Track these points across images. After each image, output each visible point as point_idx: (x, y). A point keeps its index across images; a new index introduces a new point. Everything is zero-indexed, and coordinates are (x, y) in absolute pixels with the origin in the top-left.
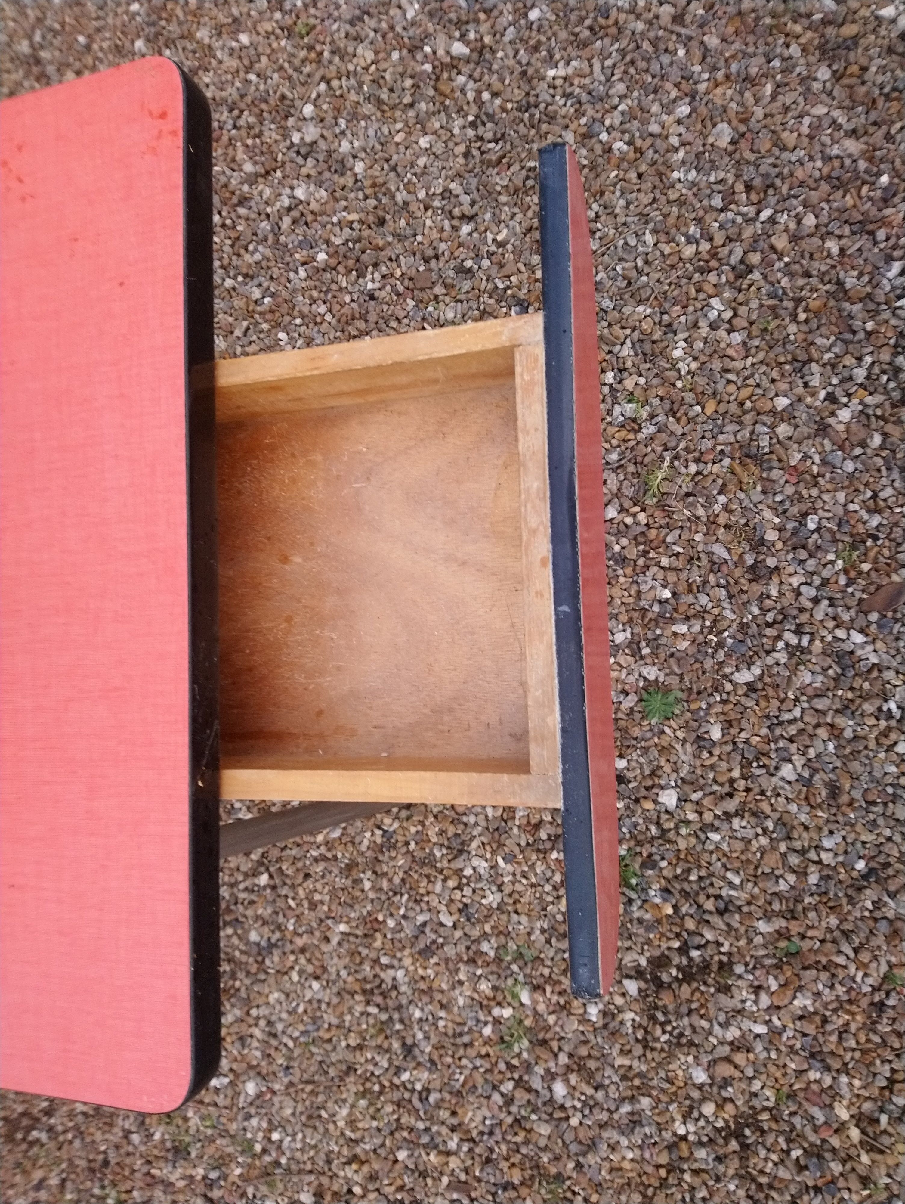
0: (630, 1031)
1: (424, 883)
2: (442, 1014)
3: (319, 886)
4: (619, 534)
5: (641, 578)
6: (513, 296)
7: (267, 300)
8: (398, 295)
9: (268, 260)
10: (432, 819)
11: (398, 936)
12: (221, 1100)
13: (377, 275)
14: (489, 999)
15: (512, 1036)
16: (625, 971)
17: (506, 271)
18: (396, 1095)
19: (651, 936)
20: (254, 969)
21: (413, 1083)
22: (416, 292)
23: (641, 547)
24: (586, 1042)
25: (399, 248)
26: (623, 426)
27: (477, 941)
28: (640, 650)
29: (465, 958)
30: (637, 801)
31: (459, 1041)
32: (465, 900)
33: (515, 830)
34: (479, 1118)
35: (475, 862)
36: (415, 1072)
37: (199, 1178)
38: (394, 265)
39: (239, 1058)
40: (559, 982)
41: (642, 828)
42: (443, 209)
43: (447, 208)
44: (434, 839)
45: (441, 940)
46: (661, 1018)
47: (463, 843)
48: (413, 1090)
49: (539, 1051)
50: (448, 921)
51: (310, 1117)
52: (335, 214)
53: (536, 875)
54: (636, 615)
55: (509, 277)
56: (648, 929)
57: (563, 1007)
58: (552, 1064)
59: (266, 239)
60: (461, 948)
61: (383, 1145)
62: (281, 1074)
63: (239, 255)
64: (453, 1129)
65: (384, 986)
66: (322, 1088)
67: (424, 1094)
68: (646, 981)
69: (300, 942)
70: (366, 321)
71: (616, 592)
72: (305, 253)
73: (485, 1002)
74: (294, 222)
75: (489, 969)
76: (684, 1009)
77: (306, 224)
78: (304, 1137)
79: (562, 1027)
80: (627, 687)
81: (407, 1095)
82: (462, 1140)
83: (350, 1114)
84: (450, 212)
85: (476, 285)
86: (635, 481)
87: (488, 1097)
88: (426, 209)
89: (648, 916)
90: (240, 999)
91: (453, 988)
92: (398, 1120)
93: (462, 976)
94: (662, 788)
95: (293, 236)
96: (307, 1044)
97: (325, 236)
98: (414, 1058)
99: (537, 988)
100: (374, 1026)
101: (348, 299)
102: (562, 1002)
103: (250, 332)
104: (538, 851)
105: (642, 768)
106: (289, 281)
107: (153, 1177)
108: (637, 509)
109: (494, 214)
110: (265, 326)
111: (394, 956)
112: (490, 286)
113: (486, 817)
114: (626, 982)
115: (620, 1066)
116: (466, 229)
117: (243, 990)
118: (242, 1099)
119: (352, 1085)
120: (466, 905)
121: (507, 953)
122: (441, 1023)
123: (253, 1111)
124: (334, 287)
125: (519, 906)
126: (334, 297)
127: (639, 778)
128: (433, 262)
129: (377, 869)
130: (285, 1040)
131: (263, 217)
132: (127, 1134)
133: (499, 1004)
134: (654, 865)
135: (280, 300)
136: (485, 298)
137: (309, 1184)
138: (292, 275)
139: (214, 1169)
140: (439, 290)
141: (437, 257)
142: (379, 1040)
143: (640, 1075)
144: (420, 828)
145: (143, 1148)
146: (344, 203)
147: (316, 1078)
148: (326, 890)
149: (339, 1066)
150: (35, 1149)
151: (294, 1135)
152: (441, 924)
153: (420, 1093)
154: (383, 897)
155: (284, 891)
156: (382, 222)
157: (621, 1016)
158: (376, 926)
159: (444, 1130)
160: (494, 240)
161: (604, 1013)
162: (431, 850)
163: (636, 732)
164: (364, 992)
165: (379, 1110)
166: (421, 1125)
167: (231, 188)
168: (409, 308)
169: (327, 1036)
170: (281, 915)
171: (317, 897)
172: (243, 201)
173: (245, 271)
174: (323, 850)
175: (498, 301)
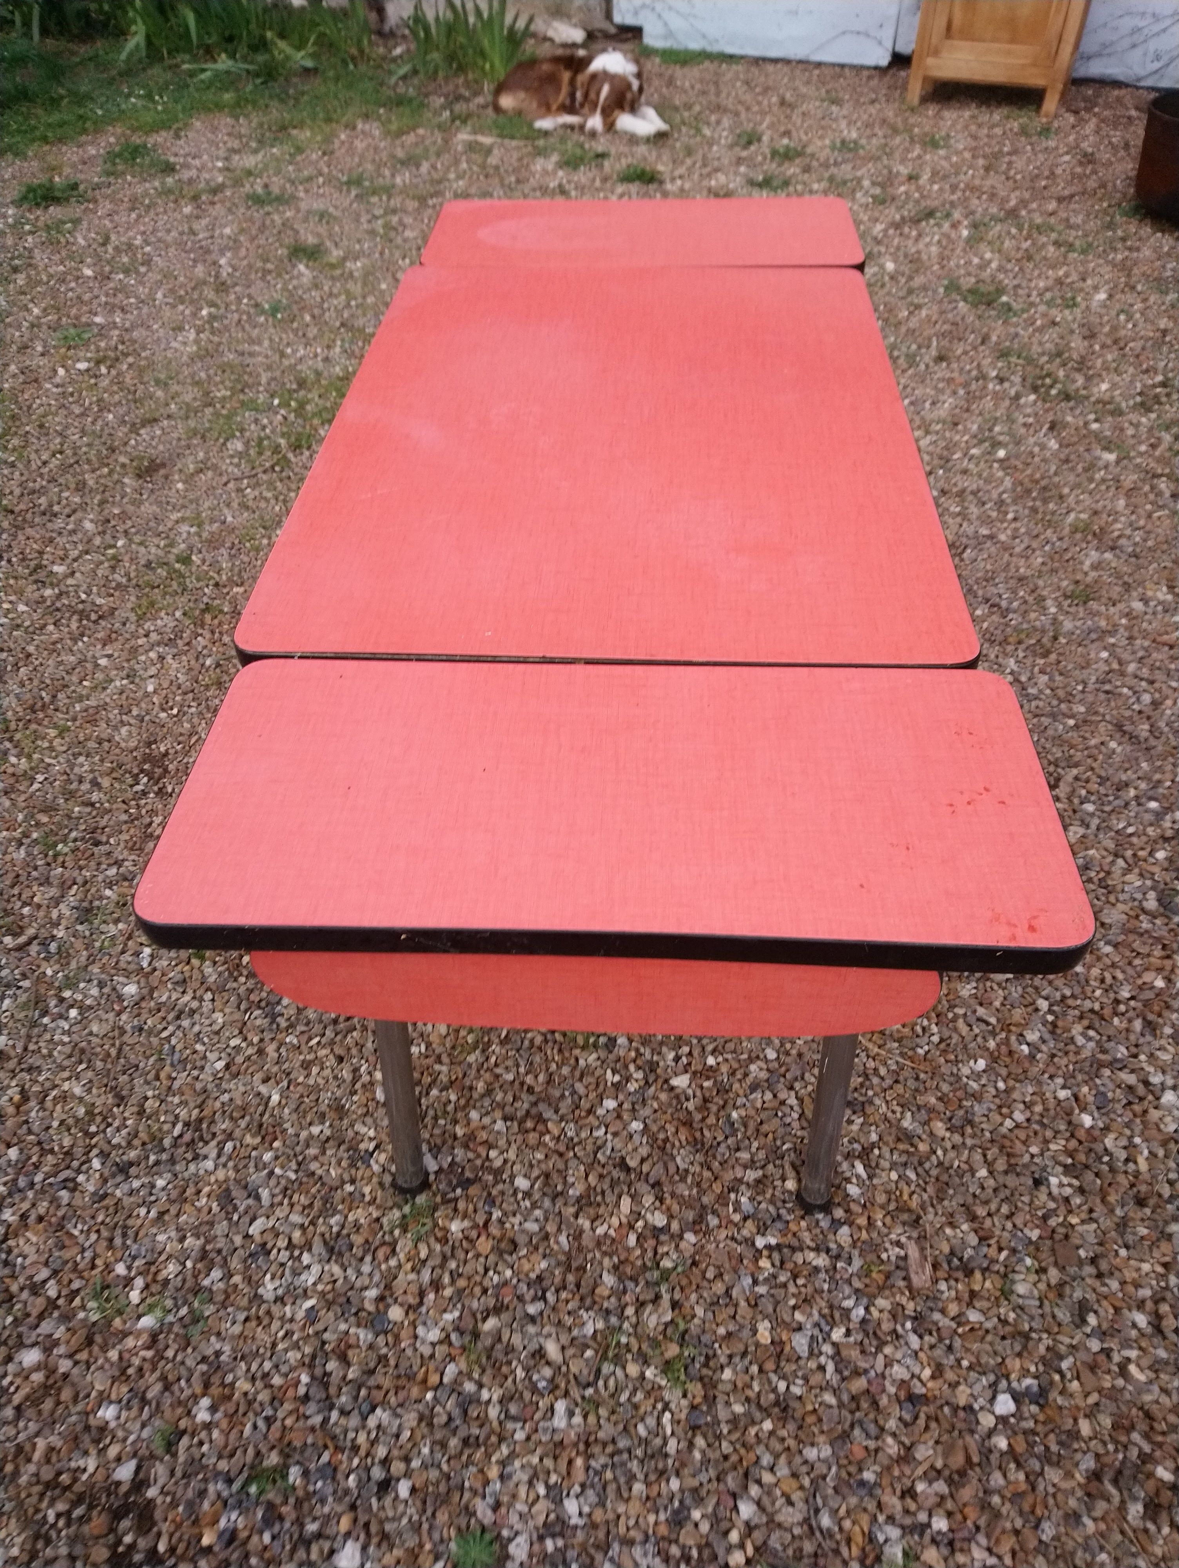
0: (73, 1464)
1: (304, 1200)
2: (153, 1214)
3: (327, 1072)
4: (715, 1519)
5: (650, 1547)
6: (1052, 1383)
7: (1025, 1048)
8: (1045, 1218)
9: (1077, 1053)
10: (375, 1215)
11: (252, 1164)
12: (127, 957)
13: (1068, 1191)
14: (156, 1274)
15: (107, 1300)
16: (146, 1464)
17: (1086, 1374)
18: (78, 1151)
19: (181, 1509)
20: (254, 997)
21: (87, 1172)
22: (1048, 1243)
23: (695, 1553)
24: (75, 1399)
25: (1107, 1223)
26: (871, 1540)
27: (225, 1263)
28: (553, 1536)
29: (208, 1247)
30: (353, 1507)
31: (119, 1231)
32: (275, 1251)
33: (343, 1327)
34: (28, 1249)
35: (316, 1269)
36: (97, 1175)
37: (55, 932)
38: (1084, 1216)
39: (165, 978)
40: (154, 1370)
41: (318, 1511)
42: (1167, 1288)
43: (1169, 1295)
44: (351, 1218)
45: (235, 1217)
46: (78, 1512)
47: (341, 1254)
48: (78, 1171)
49: (82, 1333)
50: (255, 1229)
51: (83, 1051)
52: (1146, 1140)
53: (286, 1351)
54: (601, 1534)
55: (1078, 1378)
56: (190, 1504)
57: (123, 1372)
58: (61, 1350)
59: (1104, 1051)
60: (221, 1243)
61: (30, 1132)
62: (136, 1023)
63: (1081, 1018)
64: (24, 1217)
65: (201, 1144)
66: (109, 1066)
67: (71, 1185)
68: (127, 1494)
69: (271, 1049)
70: (1006, 1172)
71: (635, 1507)
72: (1090, 1099)
73: (153, 1269)
74: (1130, 1088)
75: (189, 1277)
76: (78, 1550)
77: (1130, 1103)
78: (64, 1044)
79: (101, 1368)
80: (503, 1510)
81: (75, 1164)
82: (9, 1226)
83: (73, 1096)
84: (1164, 1299)
85: (1065, 1329)
86: (790, 1552)
87: (46, 1264)
88: (1165, 1265)
89: (206, 1505)
90: (226, 981)
91: (178, 1229)
92: (52, 1151)
93: (189, 1241)
94: (364, 1548)
95: (1111, 1086)
96: (160, 1052)
97: (1114, 1126)
98: (114, 1176)
99: (154, 1337)
100: (160, 1129)
101: (1034, 1150)
102: (130, 1371)
103: (983, 1026)
104: (314, 1357)
105: (393, 1519)
106: (1051, 1077)
107: (70, 888)
108: (750, 1550)
109: (1167, 1363)
110: (992, 1044)
111: (230, 1158)
112: (1063, 1349)
113: (366, 1288)
114: (132, 1465)
115: (35, 1444)
116: (1141, 1320)
117: (235, 985)
118: (122, 979)
119: (102, 1100)
120: (269, 1253)
121: (201, 1303)
122: (143, 1211)
123: (106, 990)
124: (1049, 1134)
125: (254, 1323)
126: (1036, 1133)
127: (382, 1515)
128: (1089, 1270)
129: (331, 1143)
130: (171, 1028)
131: (1134, 1050)
132: (118, 863)
133: (147, 1287)
134: (267, 1522)
135: (1026, 1065)
136: (1047, 1341)
137: (14, 1046)
138: (1060, 1081)
139: (59, 948)
140: (1054, 1275)
141: (1100, 1276)
142: (143, 1135)
143: (16, 1474)
144: (368, 1198)
145: (100, 879)
146: (1161, 1153)
147: (122, 1061)
148: (321, 1081)
149: (128, 1087)
150: (130, 781)
151: (69, 1033)
152: (253, 1220)
153: (74, 1180)
154: (298, 1149)
155: (329, 1033)
156: (1141, 1202)
157: (93, 1452)
158: (268, 1138)
159: (25, 1206)
160: (1128, 1360)
161: (103, 1429)
162: (340, 1212)
163: (442, 1517)
164: (200, 1120)
165: (69, 1130)
166: (38, 1178)
167: (1166, 1013)
168: (1027, 1231)
169: (163, 1075)
170: (304, 1028)
171: (315, 1070)
172: (1151, 1027)
173: (1060, 1023)
174: (366, 1078)
175: (1043, 1358)
